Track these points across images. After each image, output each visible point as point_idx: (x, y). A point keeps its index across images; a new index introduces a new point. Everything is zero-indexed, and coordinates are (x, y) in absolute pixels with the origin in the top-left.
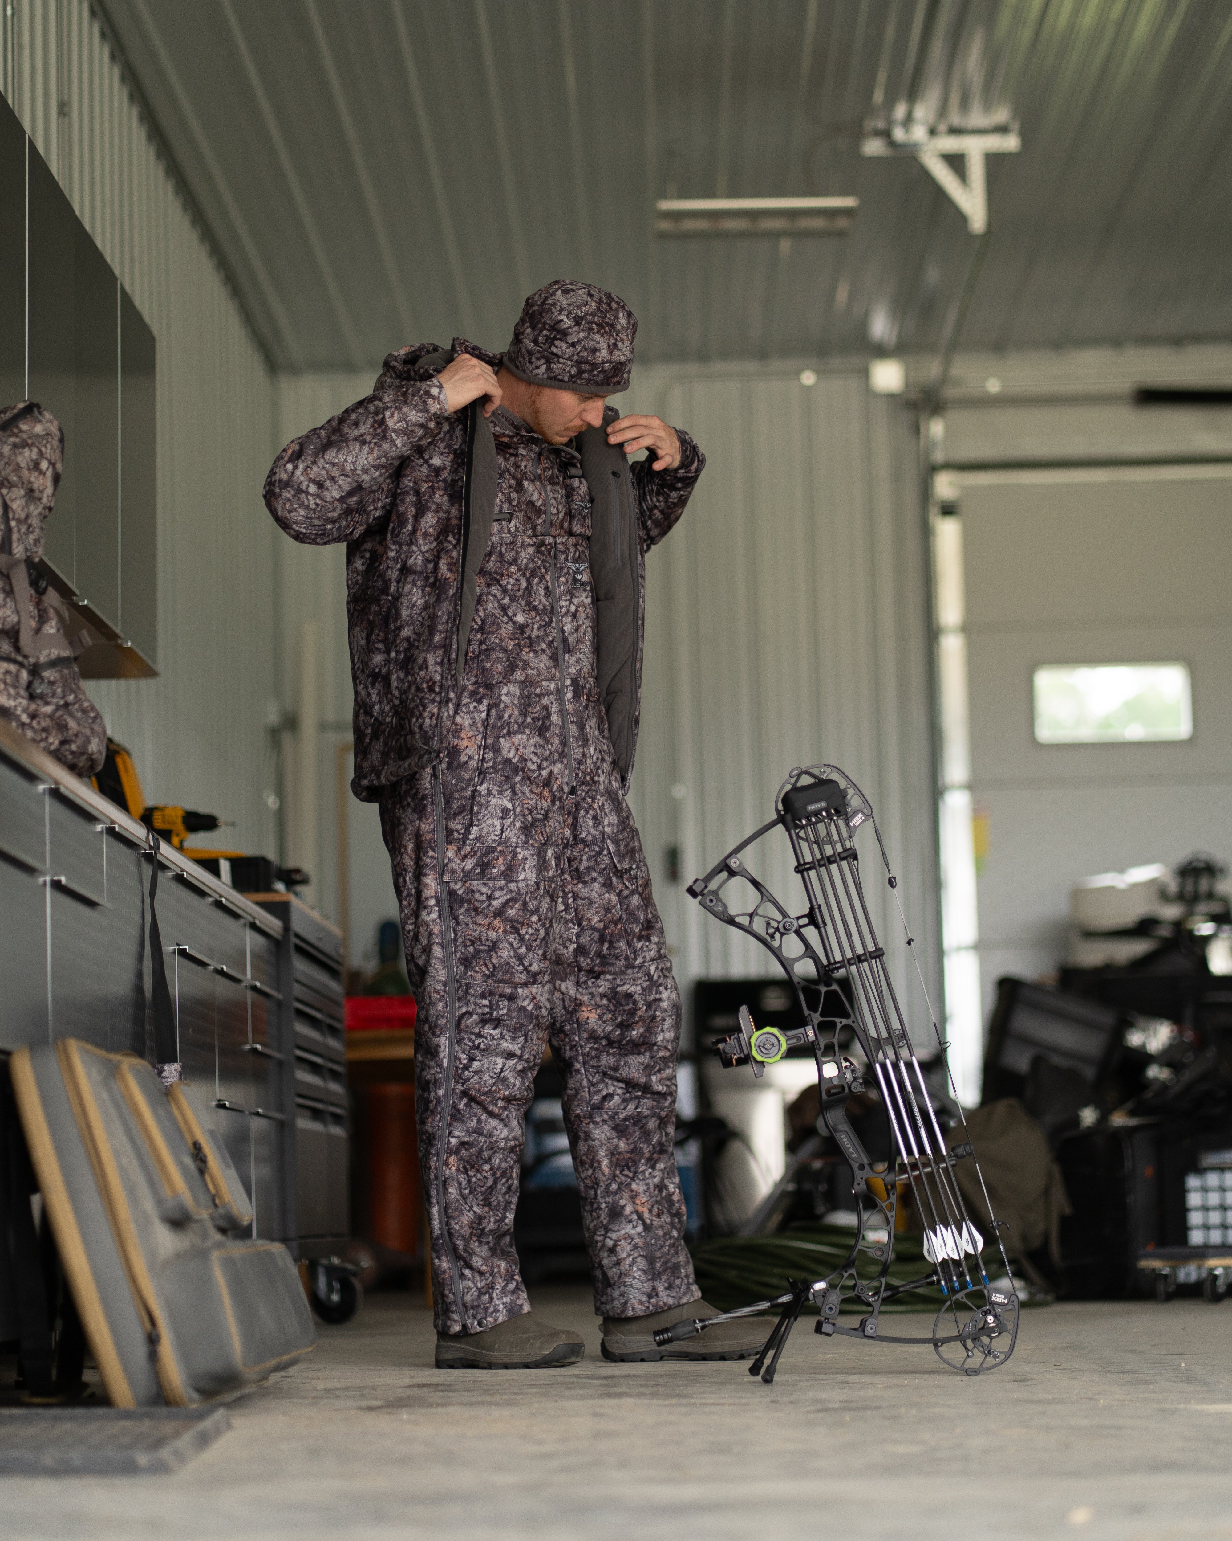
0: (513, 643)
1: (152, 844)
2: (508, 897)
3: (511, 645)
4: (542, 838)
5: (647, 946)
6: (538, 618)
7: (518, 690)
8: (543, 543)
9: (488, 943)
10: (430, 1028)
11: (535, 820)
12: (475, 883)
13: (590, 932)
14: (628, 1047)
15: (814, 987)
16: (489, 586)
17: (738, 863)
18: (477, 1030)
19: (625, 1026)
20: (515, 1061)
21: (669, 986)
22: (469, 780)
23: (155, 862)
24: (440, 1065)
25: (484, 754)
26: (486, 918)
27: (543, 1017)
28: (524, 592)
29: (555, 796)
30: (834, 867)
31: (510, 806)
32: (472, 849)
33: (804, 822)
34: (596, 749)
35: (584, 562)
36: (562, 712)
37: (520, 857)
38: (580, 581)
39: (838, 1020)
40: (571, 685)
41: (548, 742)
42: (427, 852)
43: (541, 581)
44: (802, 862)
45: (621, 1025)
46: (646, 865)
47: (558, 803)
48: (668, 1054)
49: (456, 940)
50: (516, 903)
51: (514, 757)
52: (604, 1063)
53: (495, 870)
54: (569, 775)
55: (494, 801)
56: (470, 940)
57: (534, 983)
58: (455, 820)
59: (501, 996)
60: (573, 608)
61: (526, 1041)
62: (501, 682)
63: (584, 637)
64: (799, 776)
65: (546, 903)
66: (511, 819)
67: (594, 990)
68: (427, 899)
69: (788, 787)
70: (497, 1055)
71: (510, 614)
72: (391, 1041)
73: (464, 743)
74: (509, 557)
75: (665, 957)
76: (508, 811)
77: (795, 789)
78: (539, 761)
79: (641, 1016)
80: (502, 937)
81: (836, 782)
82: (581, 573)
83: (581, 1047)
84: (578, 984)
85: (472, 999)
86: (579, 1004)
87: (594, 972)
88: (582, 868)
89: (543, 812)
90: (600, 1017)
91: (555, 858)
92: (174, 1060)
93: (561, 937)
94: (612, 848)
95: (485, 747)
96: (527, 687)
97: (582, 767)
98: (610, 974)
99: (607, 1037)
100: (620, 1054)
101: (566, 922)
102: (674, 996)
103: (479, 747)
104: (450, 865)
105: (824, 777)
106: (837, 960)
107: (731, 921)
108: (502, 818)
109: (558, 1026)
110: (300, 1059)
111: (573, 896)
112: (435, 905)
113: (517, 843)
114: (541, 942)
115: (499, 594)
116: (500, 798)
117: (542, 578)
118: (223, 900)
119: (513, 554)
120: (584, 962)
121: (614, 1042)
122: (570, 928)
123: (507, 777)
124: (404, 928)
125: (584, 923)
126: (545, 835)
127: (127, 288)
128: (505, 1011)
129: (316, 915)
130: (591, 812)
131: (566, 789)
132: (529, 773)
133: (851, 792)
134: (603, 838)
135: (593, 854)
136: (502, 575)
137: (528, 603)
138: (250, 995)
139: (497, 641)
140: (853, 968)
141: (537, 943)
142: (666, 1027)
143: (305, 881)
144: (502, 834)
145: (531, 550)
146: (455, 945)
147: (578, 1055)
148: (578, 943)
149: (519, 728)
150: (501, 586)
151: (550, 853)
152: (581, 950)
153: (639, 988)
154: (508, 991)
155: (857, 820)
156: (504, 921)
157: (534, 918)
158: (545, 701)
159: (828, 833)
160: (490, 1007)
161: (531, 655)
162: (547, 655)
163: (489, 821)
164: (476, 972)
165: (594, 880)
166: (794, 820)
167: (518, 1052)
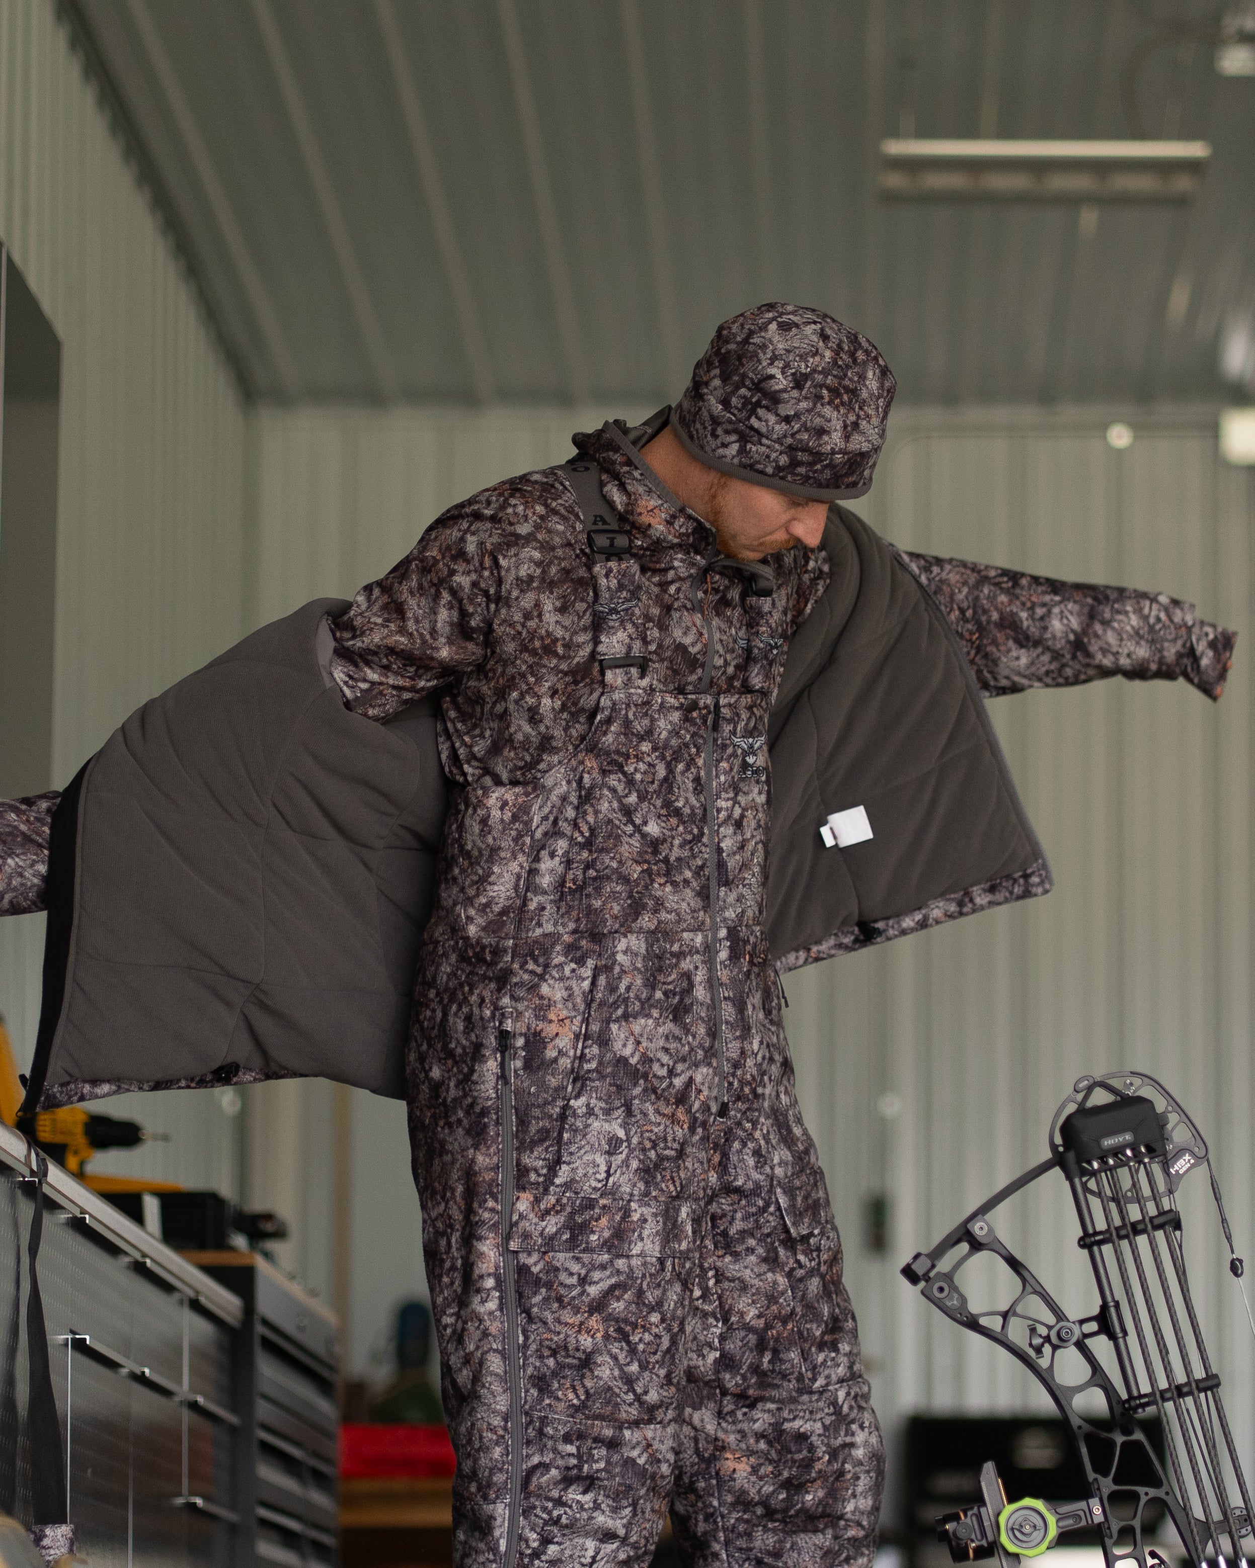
0: (639, 869)
1: (35, 1167)
2: (613, 1281)
3: (636, 872)
4: (672, 1188)
5: (833, 1359)
6: (681, 828)
7: (643, 946)
8: (694, 706)
9: (578, 1355)
10: (479, 1489)
11: (661, 1158)
12: (561, 1256)
13: (743, 1333)
14: (798, 1521)
15: (1104, 1435)
16: (604, 772)
17: (986, 1228)
18: (555, 1494)
19: (794, 1486)
20: (615, 1546)
21: (867, 1424)
22: (557, 1089)
23: (39, 1196)
24: (494, 1550)
25: (584, 1048)
26: (576, 1314)
27: (663, 1477)
28: (661, 785)
29: (696, 1119)
30: (1142, 1241)
31: (621, 1134)
32: (558, 1201)
33: (1096, 1165)
34: (761, 1042)
35: (760, 735)
36: (712, 983)
37: (635, 1217)
38: (752, 766)
39: (1141, 1490)
40: (727, 939)
41: (687, 1031)
42: (486, 1201)
43: (688, 768)
44: (1091, 1231)
45: (787, 1485)
46: (834, 1228)
47: (700, 1130)
48: (861, 1533)
49: (525, 1346)
50: (626, 1292)
51: (632, 1055)
52: (758, 1544)
53: (594, 1237)
54: (720, 1085)
55: (596, 1125)
56: (549, 1348)
57: (650, 1421)
58: (532, 1152)
59: (596, 1440)
60: (737, 812)
61: (634, 1513)
62: (616, 932)
63: (752, 860)
64: (1090, 1089)
65: (674, 1294)
66: (623, 1156)
67: (745, 1426)
68: (481, 1277)
69: (1072, 1108)
70: (587, 1535)
71: (638, 821)
72: (413, 1498)
73: (552, 1029)
74: (639, 726)
75: (860, 1376)
76: (619, 1141)
77: (1082, 1111)
78: (671, 1063)
79: (820, 1471)
80: (601, 1345)
81: (1150, 1102)
82: (755, 754)
83: (723, 1517)
84: (720, 1415)
85: (550, 1443)
86: (721, 1447)
87: (747, 1397)
88: (732, 1231)
89: (676, 1146)
90: (755, 1470)
91: (693, 1220)
92: (62, 1521)
93: (695, 1338)
94: (783, 1201)
95: (587, 1037)
96: (658, 941)
97: (739, 1072)
98: (773, 1401)
99: (765, 1503)
100: (783, 1531)
101: (705, 1315)
102: (874, 1440)
103: (577, 1036)
104: (521, 1225)
105: (1130, 1093)
106: (1143, 1392)
107: (973, 1324)
108: (609, 1153)
109: (687, 1481)
110: (265, 1523)
111: (716, 1276)
112: (494, 1288)
113: (632, 1195)
114: (664, 1356)
115: (620, 788)
116: (606, 1121)
117: (691, 762)
118: (148, 1262)
119: (646, 722)
120: (731, 1381)
121: (775, 1511)
122: (711, 1326)
123: (619, 1088)
124: (438, 1321)
125: (734, 1319)
126: (678, 1184)
127: (17, 259)
128: (602, 1465)
129: (296, 1290)
130: (750, 1145)
131: (714, 1109)
132: (656, 1082)
133: (1173, 1118)
134: (771, 1185)
135: (754, 1210)
136: (627, 756)
137: (667, 804)
138: (186, 1415)
139: (614, 865)
140: (1169, 1406)
141: (658, 1357)
142: (860, 1489)
143: (280, 1234)
144: (607, 1179)
145: (676, 716)
146: (524, 1354)
147: (716, 1530)
148: (722, 1350)
149: (643, 1008)
150: (624, 774)
151: (684, 1212)
152: (726, 1362)
153: (819, 1425)
154: (608, 1433)
155: (1181, 1165)
156: (606, 1320)
157: (655, 1318)
158: (686, 964)
159: (1134, 1185)
160: (579, 1456)
161: (668, 888)
162: (693, 890)
163: (588, 1157)
164: (558, 1399)
165: (750, 1250)
166: (1079, 1162)
167: (622, 1532)
